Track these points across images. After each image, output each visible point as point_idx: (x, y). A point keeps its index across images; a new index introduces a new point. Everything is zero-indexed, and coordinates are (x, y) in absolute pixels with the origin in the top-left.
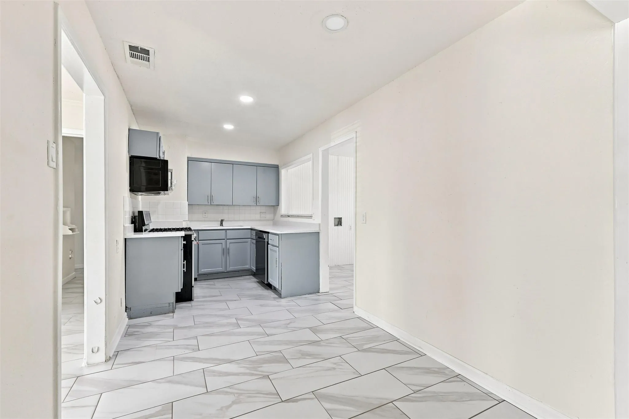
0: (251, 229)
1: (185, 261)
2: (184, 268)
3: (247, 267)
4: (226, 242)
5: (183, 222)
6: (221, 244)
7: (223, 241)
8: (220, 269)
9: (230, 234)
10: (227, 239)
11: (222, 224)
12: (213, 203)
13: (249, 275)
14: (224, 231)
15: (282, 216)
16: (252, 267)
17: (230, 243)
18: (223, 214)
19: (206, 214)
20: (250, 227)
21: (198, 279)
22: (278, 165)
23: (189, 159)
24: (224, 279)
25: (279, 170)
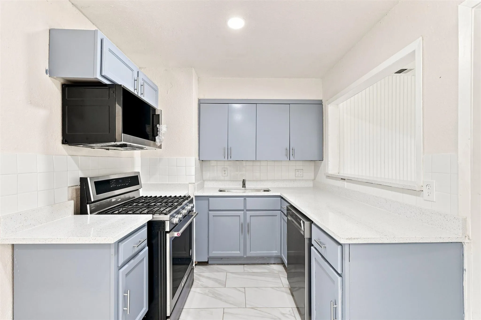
0: (281, 197)
3: (275, 252)
4: (245, 215)
5: (189, 184)
6: (238, 217)
7: (241, 214)
8: (237, 253)
9: (251, 204)
10: (246, 210)
11: (244, 185)
12: (231, 158)
13: (278, 264)
14: (243, 198)
15: (328, 177)
16: (282, 255)
17: (250, 216)
18: (246, 172)
19: (226, 172)
20: (278, 194)
21: (209, 263)
22: (322, 100)
23: (200, 102)
24: (243, 266)
25: (323, 108)
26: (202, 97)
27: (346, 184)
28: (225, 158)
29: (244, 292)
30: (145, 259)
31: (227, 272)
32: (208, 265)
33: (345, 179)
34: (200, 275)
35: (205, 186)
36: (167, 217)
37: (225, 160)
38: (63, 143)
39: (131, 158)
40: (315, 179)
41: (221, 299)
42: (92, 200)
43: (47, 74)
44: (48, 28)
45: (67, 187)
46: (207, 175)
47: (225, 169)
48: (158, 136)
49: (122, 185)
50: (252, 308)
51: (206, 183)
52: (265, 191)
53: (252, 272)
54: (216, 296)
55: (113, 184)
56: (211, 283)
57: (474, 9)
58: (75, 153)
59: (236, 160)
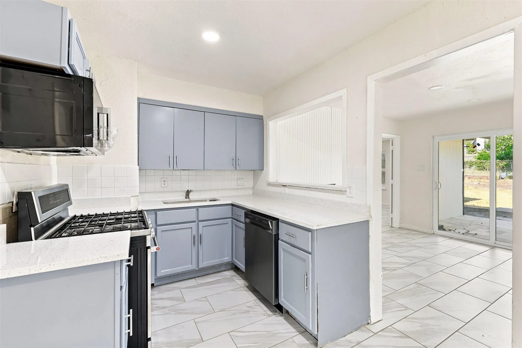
0: (233, 205)
1: (131, 310)
2: (129, 329)
3: (226, 258)
4: (198, 225)
5: (132, 198)
6: (190, 230)
7: (193, 225)
8: (189, 267)
9: (203, 213)
10: (198, 221)
11: (188, 196)
12: (177, 167)
13: (228, 270)
14: (195, 209)
15: (269, 184)
16: (234, 259)
17: (203, 226)
18: (189, 181)
19: (166, 183)
20: (230, 202)
21: (155, 284)
22: (263, 116)
23: (140, 102)
24: (195, 279)
25: (263, 123)
26: (141, 96)
27: (287, 190)
28: (170, 167)
29: (208, 301)
31: (180, 289)
32: (154, 288)
33: (286, 186)
36: (149, 230)
37: (170, 169)
40: (253, 188)
41: (186, 313)
42: (40, 221)
47: (165, 179)
50: (220, 311)
52: (211, 201)
54: (179, 312)
56: (167, 303)
57: (375, 82)
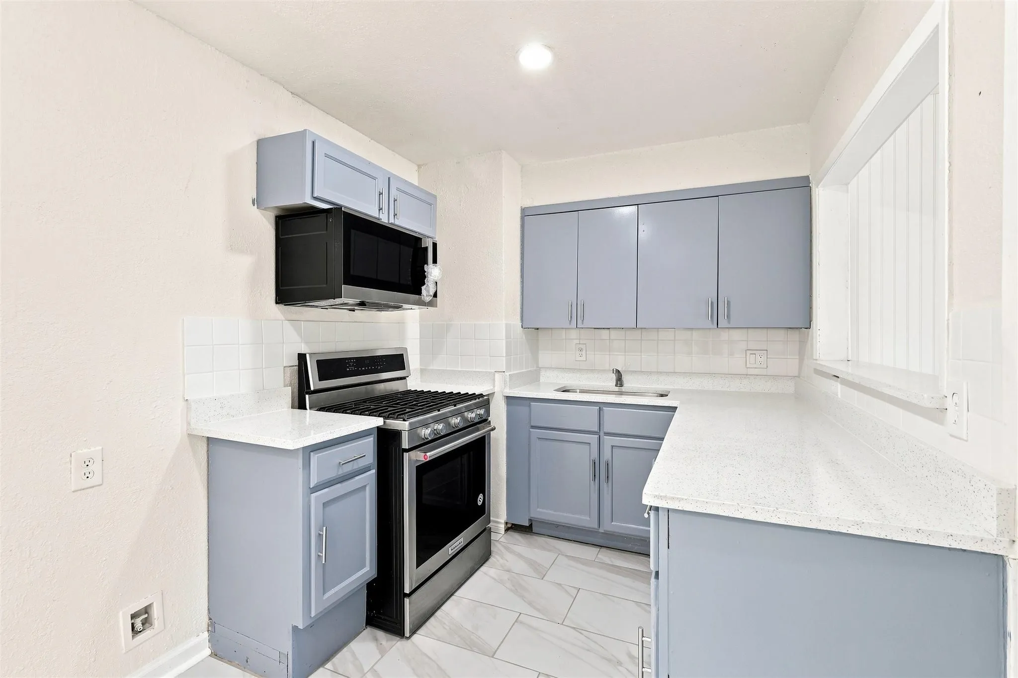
4: (601, 443)
5: (496, 374)
6: (587, 447)
7: (593, 439)
8: (585, 520)
10: (604, 433)
11: (619, 381)
14: (598, 408)
17: (612, 446)
18: (625, 352)
19: (584, 353)
21: (535, 529)
22: (808, 176)
23: (526, 213)
24: (599, 549)
26: (528, 203)
28: (570, 324)
29: (574, 596)
30: (368, 488)
31: (559, 554)
32: (531, 535)
34: (507, 548)
35: (542, 380)
36: (405, 424)
37: (570, 327)
38: (277, 303)
39: (399, 323)
40: (799, 375)
41: (522, 597)
42: (312, 389)
43: (254, 205)
44: (256, 139)
45: (283, 367)
46: (546, 357)
47: (581, 346)
48: (425, 286)
49: (368, 368)
50: (574, 628)
51: (543, 373)
52: (661, 396)
53: (612, 564)
54: (518, 589)
55: (351, 366)
56: (519, 566)
58: (294, 317)
59: (596, 327)
